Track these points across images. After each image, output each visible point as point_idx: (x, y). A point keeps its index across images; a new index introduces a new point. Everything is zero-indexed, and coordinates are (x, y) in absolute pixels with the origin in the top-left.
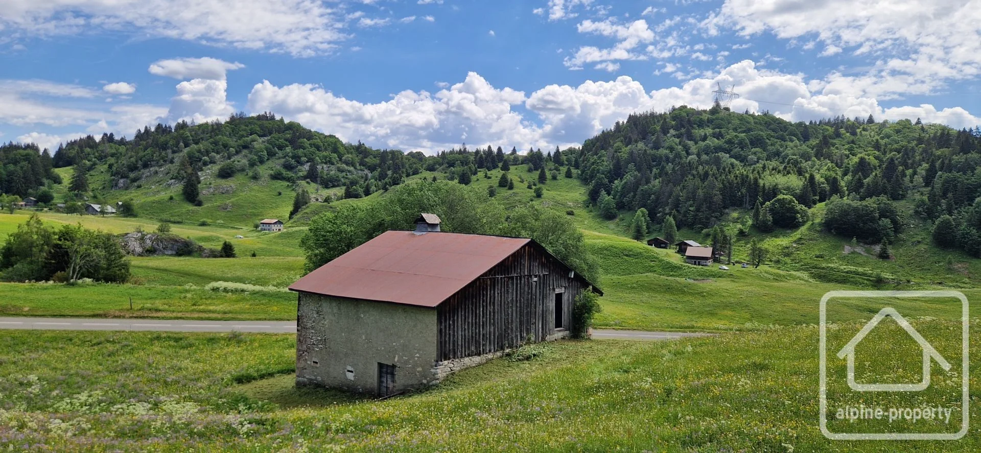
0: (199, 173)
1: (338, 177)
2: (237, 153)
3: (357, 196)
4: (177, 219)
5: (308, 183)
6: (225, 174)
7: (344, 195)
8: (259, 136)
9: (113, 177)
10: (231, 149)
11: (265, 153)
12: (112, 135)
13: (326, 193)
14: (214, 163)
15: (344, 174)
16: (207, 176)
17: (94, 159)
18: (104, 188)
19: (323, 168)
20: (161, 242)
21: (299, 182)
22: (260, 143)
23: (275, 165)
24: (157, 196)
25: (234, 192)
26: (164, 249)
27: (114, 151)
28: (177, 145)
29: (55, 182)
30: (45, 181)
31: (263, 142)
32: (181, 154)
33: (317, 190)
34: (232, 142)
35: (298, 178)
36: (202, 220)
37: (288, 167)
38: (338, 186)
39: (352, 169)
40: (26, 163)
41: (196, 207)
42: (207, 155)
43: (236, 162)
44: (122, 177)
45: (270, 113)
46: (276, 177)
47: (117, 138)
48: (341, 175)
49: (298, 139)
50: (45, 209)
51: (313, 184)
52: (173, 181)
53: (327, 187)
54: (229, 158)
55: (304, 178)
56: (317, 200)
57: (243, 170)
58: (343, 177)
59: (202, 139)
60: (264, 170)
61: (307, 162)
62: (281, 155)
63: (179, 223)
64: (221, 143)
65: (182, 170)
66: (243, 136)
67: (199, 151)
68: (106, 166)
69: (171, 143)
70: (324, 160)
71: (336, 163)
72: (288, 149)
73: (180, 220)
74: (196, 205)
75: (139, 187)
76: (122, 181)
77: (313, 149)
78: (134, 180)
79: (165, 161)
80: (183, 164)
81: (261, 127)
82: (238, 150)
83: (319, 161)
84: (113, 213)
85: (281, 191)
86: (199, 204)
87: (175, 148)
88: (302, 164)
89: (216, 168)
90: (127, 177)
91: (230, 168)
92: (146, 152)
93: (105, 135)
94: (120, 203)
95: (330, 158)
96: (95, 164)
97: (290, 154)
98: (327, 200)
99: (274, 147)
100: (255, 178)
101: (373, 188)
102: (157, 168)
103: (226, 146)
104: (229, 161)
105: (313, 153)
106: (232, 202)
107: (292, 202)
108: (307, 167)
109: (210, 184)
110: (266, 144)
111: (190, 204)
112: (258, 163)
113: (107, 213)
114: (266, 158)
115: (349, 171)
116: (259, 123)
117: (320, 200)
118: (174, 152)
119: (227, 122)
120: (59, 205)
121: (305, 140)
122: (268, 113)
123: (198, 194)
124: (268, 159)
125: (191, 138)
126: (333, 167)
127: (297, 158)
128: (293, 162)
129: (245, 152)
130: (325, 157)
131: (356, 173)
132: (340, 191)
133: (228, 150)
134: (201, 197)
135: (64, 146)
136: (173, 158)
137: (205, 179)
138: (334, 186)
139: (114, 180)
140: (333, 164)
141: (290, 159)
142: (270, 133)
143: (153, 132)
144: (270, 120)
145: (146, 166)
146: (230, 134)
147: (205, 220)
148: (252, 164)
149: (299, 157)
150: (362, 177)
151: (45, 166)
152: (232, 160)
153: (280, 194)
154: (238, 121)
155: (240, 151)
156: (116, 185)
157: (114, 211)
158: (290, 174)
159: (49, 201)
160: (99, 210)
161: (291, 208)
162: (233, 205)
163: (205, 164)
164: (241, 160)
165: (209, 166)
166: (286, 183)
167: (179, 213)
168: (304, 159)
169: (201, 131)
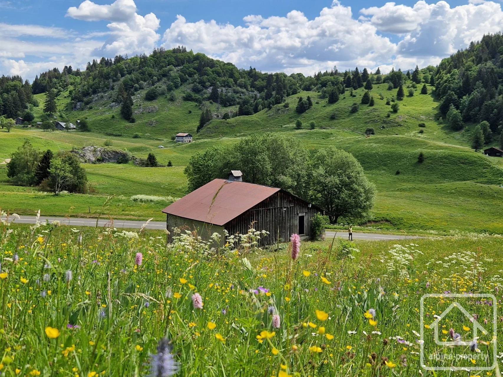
0: (132, 97)
1: (233, 97)
2: (159, 80)
3: (248, 113)
4: (118, 133)
5: (211, 103)
6: (151, 97)
7: (238, 112)
8: (174, 66)
9: (73, 101)
10: (154, 77)
11: (179, 80)
12: (70, 67)
13: (224, 110)
14: (143, 89)
15: (238, 95)
16: (137, 98)
17: (59, 88)
18: (67, 109)
19: (222, 91)
20: (107, 153)
21: (204, 102)
22: (175, 71)
23: (186, 89)
24: (103, 116)
25: (157, 111)
26: (109, 158)
27: (72, 81)
28: (116, 75)
29: (35, 106)
30: (28, 105)
31: (178, 71)
32: (119, 82)
33: (218, 108)
34: (155, 72)
35: (204, 99)
36: (135, 134)
37: (196, 90)
38: (234, 105)
39: (244, 90)
40: (14, 92)
41: (131, 124)
42: (138, 83)
43: (158, 88)
44: (79, 101)
45: (182, 47)
46: (188, 98)
47: (74, 69)
48: (236, 96)
49: (203, 67)
50: (29, 126)
51: (215, 104)
52: (114, 103)
53: (225, 106)
54: (153, 85)
55: (209, 99)
56: (218, 116)
57: (163, 94)
58: (238, 97)
59: (134, 70)
60: (178, 94)
61: (210, 86)
62: (191, 81)
63: (119, 136)
64: (147, 73)
65: (120, 95)
66: (162, 67)
67: (131, 80)
68: (68, 93)
69: (112, 74)
70: (223, 84)
71: (232, 86)
72: (196, 76)
73: (120, 134)
74: (130, 122)
75: (91, 108)
76: (79, 104)
77: (214, 75)
78: (87, 103)
79: (108, 88)
80: (120, 90)
81: (176, 58)
82: (159, 78)
83: (220, 85)
84: (74, 128)
85: (191, 110)
86: (133, 121)
87: (114, 78)
88: (206, 88)
89: (144, 93)
90: (82, 101)
91: (154, 93)
92: (95, 81)
93: (66, 67)
94: (79, 121)
95: (228, 82)
96: (60, 91)
97: (198, 80)
98: (226, 117)
99: (185, 75)
100: (172, 100)
101: (260, 107)
102: (102, 94)
103: (150, 75)
104: (153, 87)
105: (214, 79)
106: (156, 120)
107: (199, 119)
108: (210, 90)
109: (140, 105)
110: (179, 72)
111: (127, 121)
112: (174, 88)
113: (70, 129)
114: (180, 84)
115: (243, 93)
116: (174, 55)
117: (220, 117)
118: (114, 81)
119: (151, 56)
120: (38, 123)
121: (209, 68)
122: (181, 47)
123: (131, 114)
124: (181, 85)
125: (126, 69)
126: (230, 90)
127: (202, 83)
128: (199, 86)
129: (164, 79)
130: (224, 82)
131: (248, 94)
132: (235, 109)
133: (152, 78)
134: (134, 116)
135: (39, 77)
136: (113, 86)
137: (136, 101)
138: (231, 105)
139: (73, 103)
140: (230, 87)
141: (198, 84)
142: (183, 64)
143: (99, 64)
144: (183, 52)
145: (95, 92)
146: (153, 65)
147: (137, 133)
148: (170, 89)
149: (204, 83)
150: (253, 97)
151: (27, 94)
152: (155, 86)
153: (190, 112)
154: (158, 55)
155: (161, 79)
156: (75, 107)
157: (75, 127)
158: (198, 96)
159: (31, 121)
160: (64, 127)
161: (198, 124)
162: (157, 122)
163: (136, 90)
164: (161, 86)
165: (139, 92)
166: (194, 104)
167: (119, 129)
168: (208, 84)
169: (132, 64)
